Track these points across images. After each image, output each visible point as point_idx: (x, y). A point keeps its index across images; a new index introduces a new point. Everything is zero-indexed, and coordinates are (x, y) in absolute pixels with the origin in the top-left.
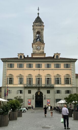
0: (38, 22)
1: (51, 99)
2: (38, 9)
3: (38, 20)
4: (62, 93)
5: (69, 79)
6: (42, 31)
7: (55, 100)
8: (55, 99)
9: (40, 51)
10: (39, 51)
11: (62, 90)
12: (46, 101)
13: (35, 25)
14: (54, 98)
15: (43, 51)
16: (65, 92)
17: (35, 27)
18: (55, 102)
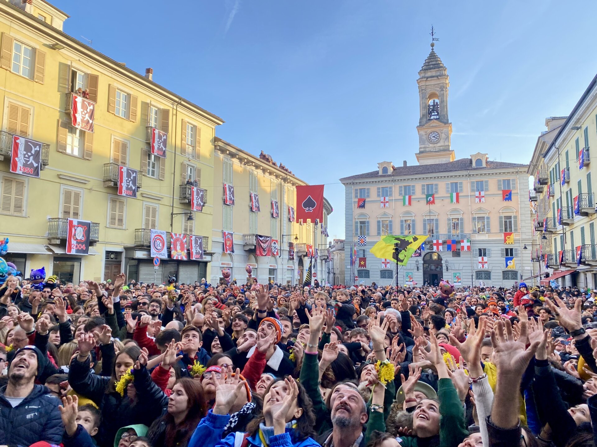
0: (430, 69)
1: (464, 271)
2: (432, 33)
3: (431, 63)
4: (492, 255)
5: (513, 220)
6: (442, 92)
7: (474, 274)
8: (474, 271)
9: (439, 145)
10: (435, 145)
11: (492, 249)
12: (450, 274)
13: (422, 78)
14: (470, 268)
15: (446, 144)
16: (500, 252)
17: (423, 83)
18: (474, 277)
